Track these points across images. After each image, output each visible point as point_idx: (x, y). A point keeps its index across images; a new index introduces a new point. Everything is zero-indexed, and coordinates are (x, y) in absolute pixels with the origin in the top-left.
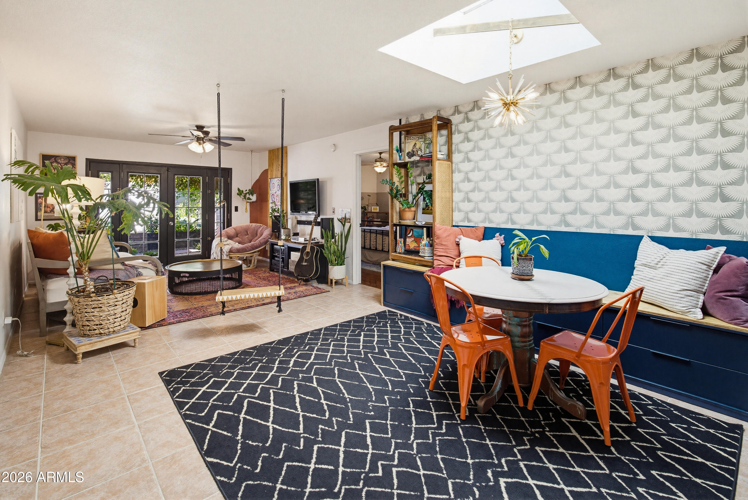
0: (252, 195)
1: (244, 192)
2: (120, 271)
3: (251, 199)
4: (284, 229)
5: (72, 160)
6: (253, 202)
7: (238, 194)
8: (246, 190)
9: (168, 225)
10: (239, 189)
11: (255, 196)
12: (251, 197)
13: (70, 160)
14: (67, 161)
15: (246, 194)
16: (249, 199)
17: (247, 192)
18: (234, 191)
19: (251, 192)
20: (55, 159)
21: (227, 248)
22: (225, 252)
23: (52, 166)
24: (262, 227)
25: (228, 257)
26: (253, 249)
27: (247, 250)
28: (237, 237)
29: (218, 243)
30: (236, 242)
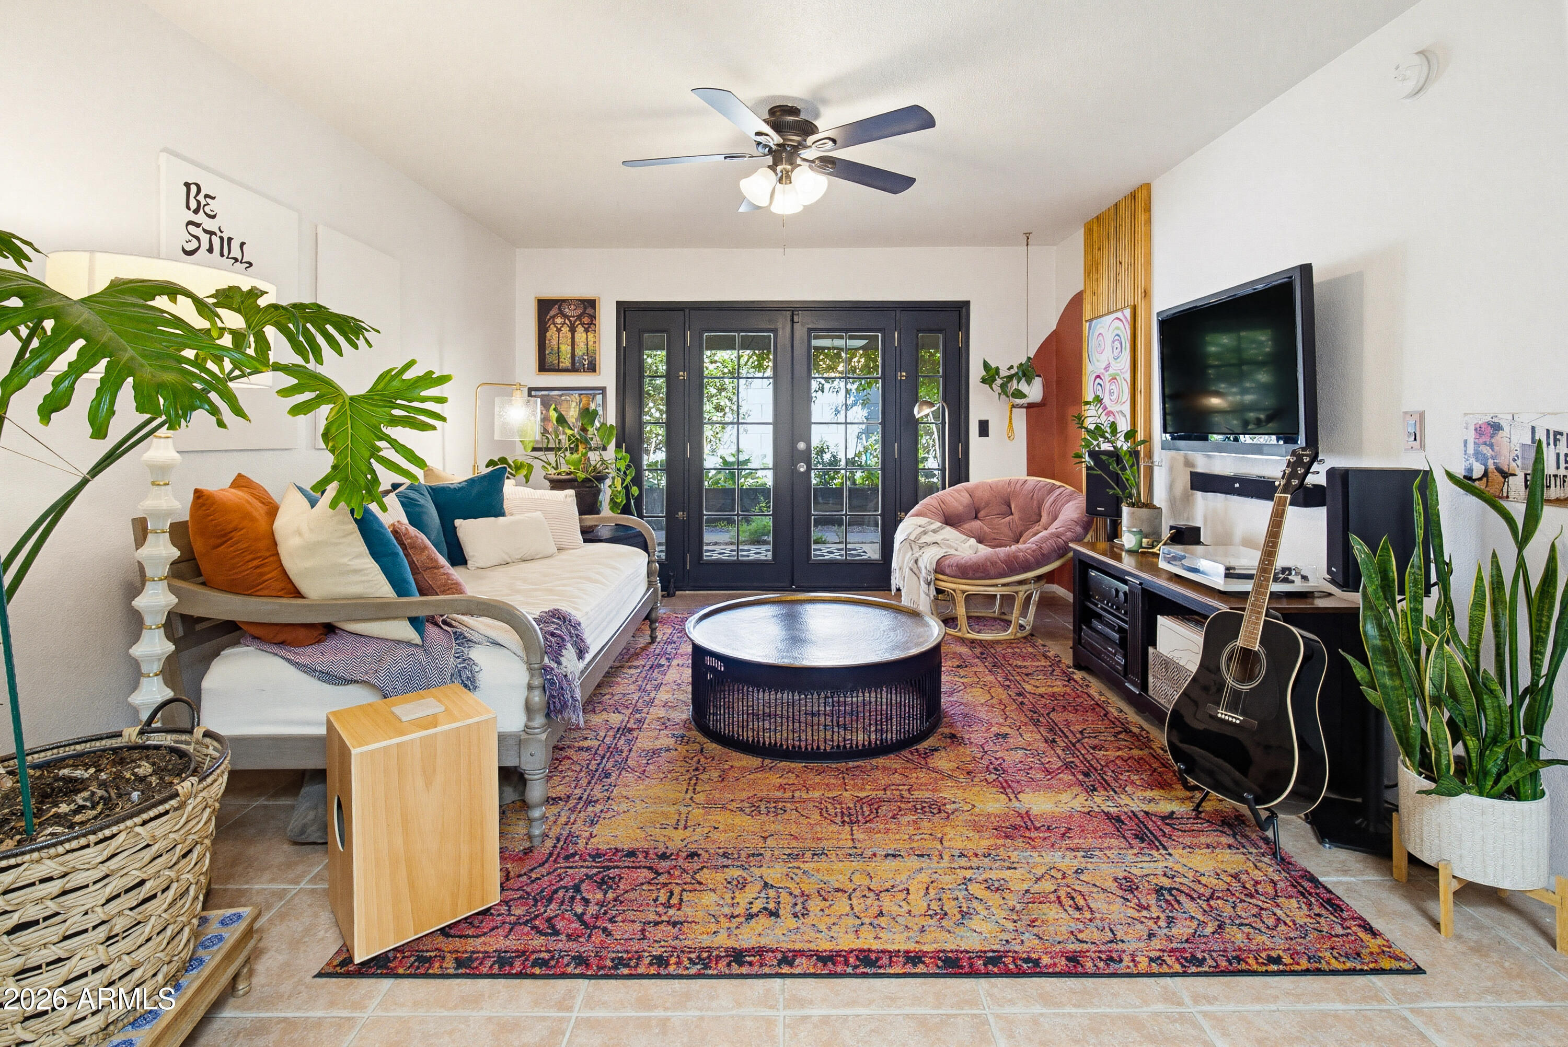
0: (1029, 382)
1: (1004, 373)
3: (1024, 396)
4: (1132, 505)
5: (589, 306)
7: (984, 381)
8: (1011, 367)
9: (795, 471)
10: (986, 365)
11: (1038, 383)
12: (1023, 387)
13: (585, 308)
14: (579, 312)
15: (1010, 378)
16: (1019, 394)
17: (1013, 372)
18: (976, 372)
19: (1026, 372)
20: (560, 309)
21: (929, 557)
22: (924, 571)
23: (554, 324)
24: (1058, 492)
25: (932, 587)
26: (1012, 571)
27: (992, 572)
28: (976, 517)
29: (912, 537)
30: (970, 534)
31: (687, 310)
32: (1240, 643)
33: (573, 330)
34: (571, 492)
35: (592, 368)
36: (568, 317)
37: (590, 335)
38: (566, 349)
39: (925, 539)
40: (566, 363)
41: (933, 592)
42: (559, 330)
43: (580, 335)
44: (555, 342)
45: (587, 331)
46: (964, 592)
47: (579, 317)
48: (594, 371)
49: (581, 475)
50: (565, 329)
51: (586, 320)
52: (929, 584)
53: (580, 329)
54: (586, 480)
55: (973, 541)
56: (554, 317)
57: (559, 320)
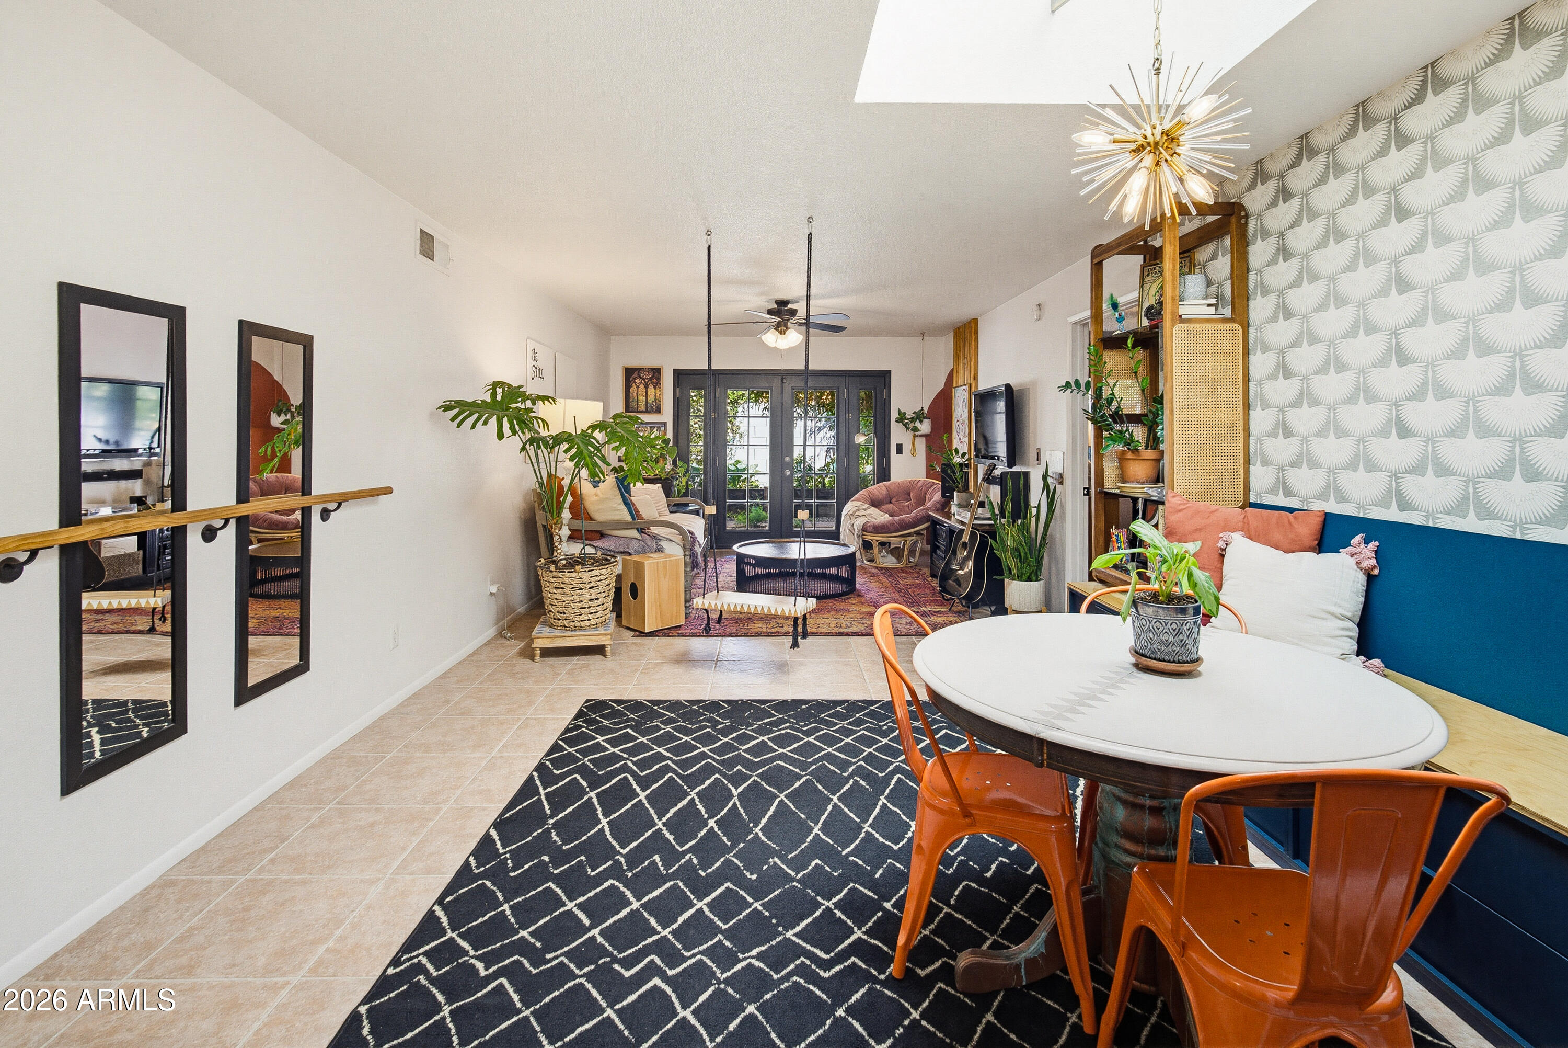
0: (921, 421)
1: (909, 416)
2: (634, 542)
3: (920, 430)
4: (958, 492)
5: (656, 373)
6: (925, 435)
7: (898, 421)
8: (913, 413)
9: (783, 475)
11: (927, 422)
12: (918, 424)
13: (654, 373)
14: (651, 376)
15: (912, 419)
16: (918, 429)
17: (914, 416)
18: (894, 415)
19: (921, 416)
20: (639, 374)
21: (859, 523)
22: (856, 530)
23: (635, 383)
24: (934, 487)
25: (861, 539)
26: (902, 528)
27: (893, 530)
28: (891, 502)
29: (851, 512)
30: (886, 512)
31: (717, 376)
32: (963, 540)
33: (646, 387)
35: (658, 410)
36: (644, 379)
37: (657, 391)
38: (642, 399)
39: (860, 513)
40: (642, 408)
41: (861, 542)
42: (638, 387)
43: (651, 390)
44: (635, 394)
45: (655, 387)
46: (877, 541)
47: (651, 379)
48: (660, 412)
50: (642, 386)
51: (654, 381)
52: (859, 537)
53: (651, 387)
54: (666, 478)
55: (887, 515)
56: (635, 379)
57: (638, 381)
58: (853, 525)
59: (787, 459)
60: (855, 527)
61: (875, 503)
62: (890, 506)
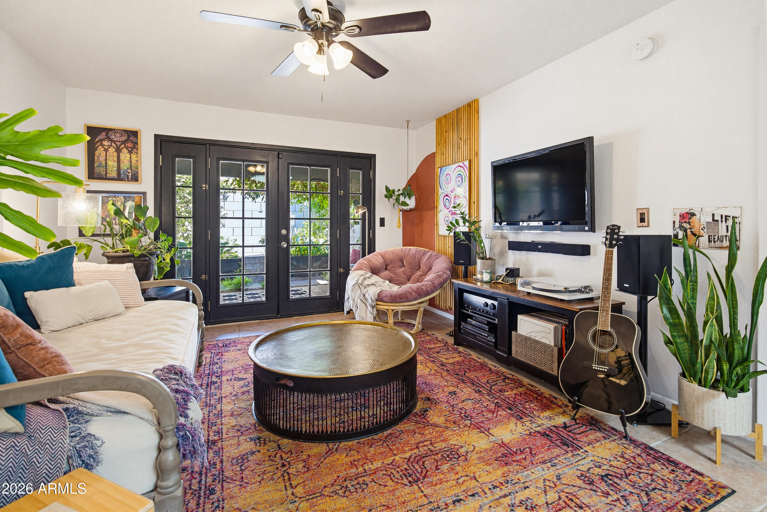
0: (410, 198)
1: (396, 193)
3: (408, 205)
4: (483, 258)
5: (132, 135)
6: (411, 210)
7: (386, 196)
8: (399, 190)
9: (279, 247)
10: (387, 189)
11: (413, 198)
12: (407, 200)
13: (129, 137)
14: (124, 139)
15: (399, 195)
16: (405, 204)
17: (400, 192)
18: (380, 192)
19: (407, 192)
20: (107, 135)
21: (372, 292)
22: (370, 301)
23: (102, 145)
24: (429, 254)
25: (375, 309)
26: (420, 296)
27: (410, 298)
28: (386, 269)
29: (360, 282)
30: (385, 278)
31: (208, 146)
33: (118, 151)
34: (131, 265)
35: (135, 178)
36: (115, 142)
37: (133, 156)
38: (112, 164)
39: (366, 282)
40: (114, 174)
41: (375, 312)
42: (106, 150)
43: (125, 155)
44: (102, 158)
45: (130, 152)
46: (393, 310)
47: (124, 142)
48: (137, 180)
49: (137, 253)
50: (112, 150)
51: (130, 145)
52: (373, 307)
53: (125, 151)
54: (142, 256)
55: (387, 282)
56: (101, 140)
57: (106, 143)
58: (364, 295)
59: (284, 232)
60: (367, 296)
61: (375, 271)
62: (387, 273)
